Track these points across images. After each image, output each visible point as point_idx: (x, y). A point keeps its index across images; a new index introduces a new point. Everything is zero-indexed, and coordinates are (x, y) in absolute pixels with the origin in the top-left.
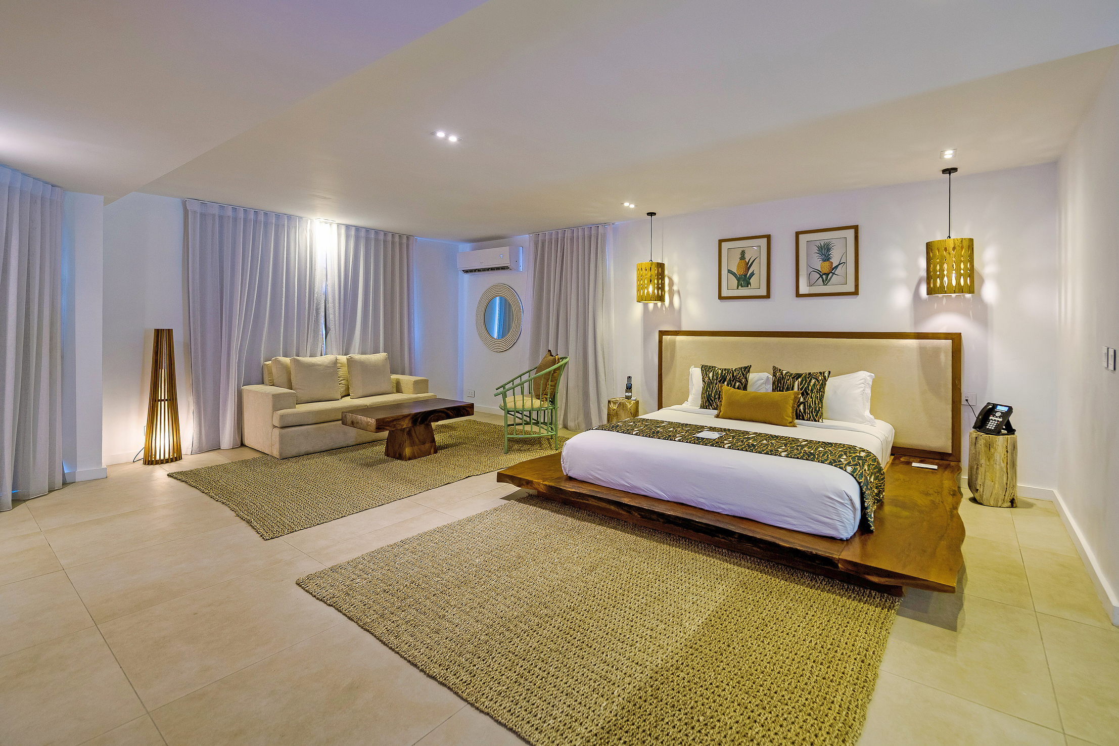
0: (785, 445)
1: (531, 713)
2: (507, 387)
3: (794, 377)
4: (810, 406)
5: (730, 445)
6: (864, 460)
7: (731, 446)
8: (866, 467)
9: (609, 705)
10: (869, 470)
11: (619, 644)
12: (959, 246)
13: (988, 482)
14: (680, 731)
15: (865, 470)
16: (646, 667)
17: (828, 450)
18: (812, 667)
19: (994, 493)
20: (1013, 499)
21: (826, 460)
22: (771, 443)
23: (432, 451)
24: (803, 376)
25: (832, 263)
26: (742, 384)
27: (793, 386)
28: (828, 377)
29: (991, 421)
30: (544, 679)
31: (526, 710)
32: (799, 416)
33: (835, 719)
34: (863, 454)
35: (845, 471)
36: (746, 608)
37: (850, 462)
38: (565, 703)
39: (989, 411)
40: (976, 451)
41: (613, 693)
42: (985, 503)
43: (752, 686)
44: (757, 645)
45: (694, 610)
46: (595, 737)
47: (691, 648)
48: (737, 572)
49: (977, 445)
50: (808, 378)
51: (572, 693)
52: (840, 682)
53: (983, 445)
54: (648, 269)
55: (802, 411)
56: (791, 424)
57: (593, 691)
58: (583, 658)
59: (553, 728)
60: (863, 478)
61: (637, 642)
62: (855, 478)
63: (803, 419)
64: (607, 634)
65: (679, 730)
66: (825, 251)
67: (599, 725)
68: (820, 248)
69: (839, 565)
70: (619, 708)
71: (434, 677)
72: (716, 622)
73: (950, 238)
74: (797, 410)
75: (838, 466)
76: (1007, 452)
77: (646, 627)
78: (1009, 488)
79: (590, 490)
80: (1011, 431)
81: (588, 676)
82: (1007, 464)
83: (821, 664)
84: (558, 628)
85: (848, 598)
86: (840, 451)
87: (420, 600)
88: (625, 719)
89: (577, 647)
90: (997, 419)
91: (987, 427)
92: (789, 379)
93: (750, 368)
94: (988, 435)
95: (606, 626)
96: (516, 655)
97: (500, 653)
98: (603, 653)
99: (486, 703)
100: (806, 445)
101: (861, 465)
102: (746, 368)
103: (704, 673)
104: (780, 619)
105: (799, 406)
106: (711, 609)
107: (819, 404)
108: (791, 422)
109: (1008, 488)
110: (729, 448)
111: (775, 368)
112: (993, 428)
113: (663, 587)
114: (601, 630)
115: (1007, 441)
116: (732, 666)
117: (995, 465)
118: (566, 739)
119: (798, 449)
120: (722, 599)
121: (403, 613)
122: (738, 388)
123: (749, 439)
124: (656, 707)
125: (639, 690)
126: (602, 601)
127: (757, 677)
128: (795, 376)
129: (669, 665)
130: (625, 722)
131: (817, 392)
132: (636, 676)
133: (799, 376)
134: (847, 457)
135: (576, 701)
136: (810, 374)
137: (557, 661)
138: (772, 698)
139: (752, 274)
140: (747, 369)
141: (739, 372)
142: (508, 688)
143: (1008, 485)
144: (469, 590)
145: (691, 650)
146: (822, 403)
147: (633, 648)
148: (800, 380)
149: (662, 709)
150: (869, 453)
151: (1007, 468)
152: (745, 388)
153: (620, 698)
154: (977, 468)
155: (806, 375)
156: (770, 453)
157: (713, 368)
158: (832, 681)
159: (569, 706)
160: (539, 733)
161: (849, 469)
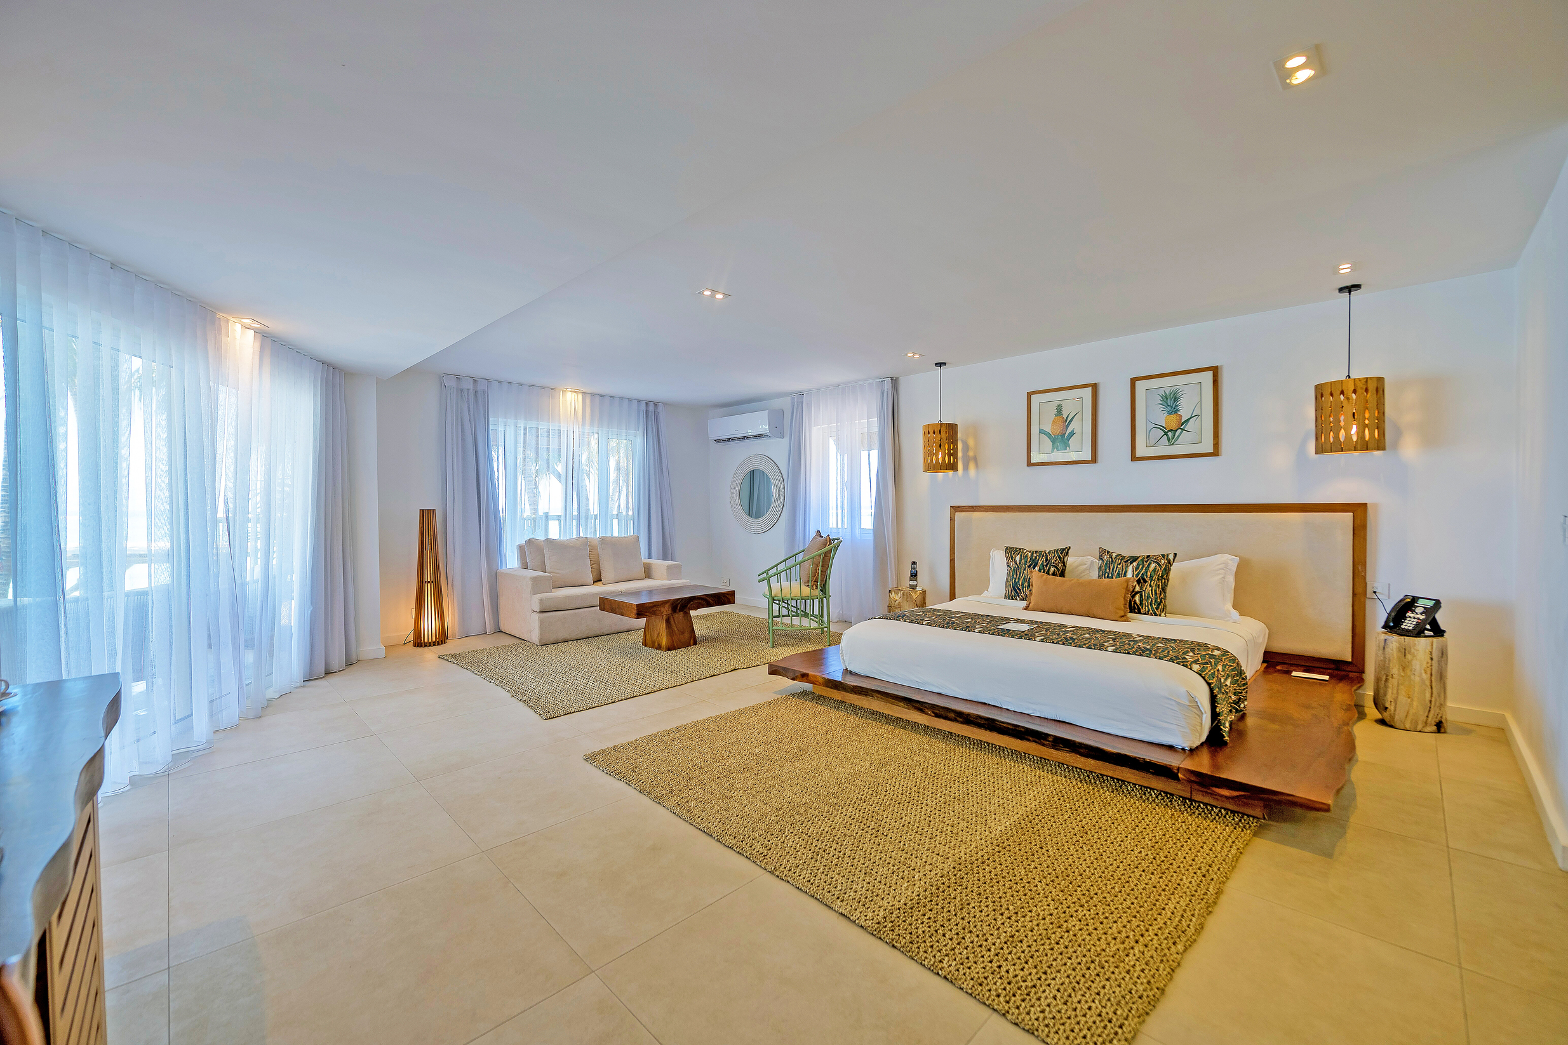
0: (1114, 640)
1: (830, 885)
2: (770, 573)
3: (1127, 561)
4: (1148, 597)
5: (1043, 637)
6: (1218, 660)
7: (1043, 639)
8: (1220, 667)
9: (911, 886)
10: (1223, 671)
11: (917, 835)
12: (1362, 388)
13: (1402, 699)
14: (988, 916)
15: (1218, 670)
16: (948, 858)
17: (1170, 646)
18: (1141, 876)
19: (1411, 712)
20: (1441, 722)
21: (1166, 657)
22: (1096, 637)
23: (692, 642)
24: (1139, 560)
25: (1181, 416)
26: (1058, 570)
27: (1126, 572)
28: (1174, 560)
29: (1408, 619)
30: (840, 859)
31: (825, 882)
32: (1134, 609)
33: (1165, 923)
34: (1216, 653)
35: (1191, 669)
36: (1062, 815)
37: (1198, 660)
38: (864, 880)
39: (1406, 606)
40: (1385, 658)
41: (914, 877)
42: (1397, 725)
43: (1069, 886)
44: (1075, 850)
45: (1001, 812)
46: (898, 911)
47: (998, 846)
48: (1051, 780)
49: (1386, 649)
50: (1146, 562)
51: (871, 873)
52: (1173, 892)
53: (1395, 650)
54: (937, 432)
55: (1138, 602)
56: (1123, 619)
57: (893, 873)
58: (879, 845)
59: (855, 899)
60: (1214, 679)
61: (936, 836)
62: (1204, 678)
63: (1139, 612)
64: (903, 826)
65: (986, 914)
66: (1171, 402)
67: (902, 901)
68: (1165, 398)
69: (1180, 775)
70: (921, 890)
71: (730, 847)
72: (1026, 825)
73: (1349, 378)
74: (1130, 601)
75: (1182, 664)
76: (1432, 659)
77: (946, 823)
78: (1434, 706)
79: (875, 685)
80: (1438, 632)
81: (886, 860)
82: (1431, 675)
83: (1153, 874)
84: (850, 817)
85: (1191, 815)
86: (1185, 648)
87: (705, 781)
88: (928, 899)
89: (872, 834)
90: (1416, 616)
91: (1403, 627)
92: (1120, 563)
93: (1068, 550)
94: (1402, 637)
95: (901, 819)
96: (810, 836)
97: (792, 833)
98: (900, 842)
99: (785, 872)
100: (1140, 641)
101: (1213, 664)
102: (1064, 550)
103: (1013, 869)
104: (1103, 828)
105: (1133, 596)
106: (1020, 813)
107: (1161, 595)
108: (1123, 616)
109: (1432, 707)
110: (1042, 641)
111: (1103, 552)
112: (1410, 628)
113: (963, 788)
114: (896, 822)
115: (1432, 645)
116: (1046, 866)
117: (1412, 677)
118: (869, 909)
119: (1129, 645)
120: (1033, 804)
121: (690, 791)
122: (1054, 574)
123: (1067, 632)
124: (961, 893)
125: (941, 877)
126: (895, 796)
127: (1074, 878)
128: (1129, 560)
129: (974, 859)
130: (929, 902)
131: (1158, 579)
132: (937, 864)
133: (1134, 559)
134: (1194, 654)
135: (876, 879)
136: (1148, 556)
137: (852, 844)
138: (1091, 898)
139: (1072, 434)
140: (1065, 552)
141: (1055, 555)
142: (805, 862)
143: (1433, 703)
144: (753, 776)
145: (997, 847)
146: (1165, 593)
147: (932, 840)
148: (1135, 564)
149: (967, 896)
150: (1225, 653)
151: (1431, 680)
152: (1062, 574)
153: (921, 882)
154: (1387, 680)
155: (1144, 558)
156: (1093, 647)
157: (1020, 550)
158: (1164, 890)
159: (869, 883)
160: (841, 901)
161: (1196, 667)
